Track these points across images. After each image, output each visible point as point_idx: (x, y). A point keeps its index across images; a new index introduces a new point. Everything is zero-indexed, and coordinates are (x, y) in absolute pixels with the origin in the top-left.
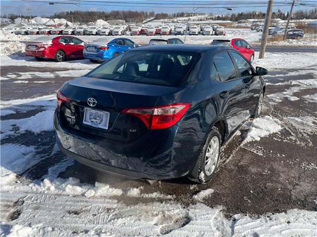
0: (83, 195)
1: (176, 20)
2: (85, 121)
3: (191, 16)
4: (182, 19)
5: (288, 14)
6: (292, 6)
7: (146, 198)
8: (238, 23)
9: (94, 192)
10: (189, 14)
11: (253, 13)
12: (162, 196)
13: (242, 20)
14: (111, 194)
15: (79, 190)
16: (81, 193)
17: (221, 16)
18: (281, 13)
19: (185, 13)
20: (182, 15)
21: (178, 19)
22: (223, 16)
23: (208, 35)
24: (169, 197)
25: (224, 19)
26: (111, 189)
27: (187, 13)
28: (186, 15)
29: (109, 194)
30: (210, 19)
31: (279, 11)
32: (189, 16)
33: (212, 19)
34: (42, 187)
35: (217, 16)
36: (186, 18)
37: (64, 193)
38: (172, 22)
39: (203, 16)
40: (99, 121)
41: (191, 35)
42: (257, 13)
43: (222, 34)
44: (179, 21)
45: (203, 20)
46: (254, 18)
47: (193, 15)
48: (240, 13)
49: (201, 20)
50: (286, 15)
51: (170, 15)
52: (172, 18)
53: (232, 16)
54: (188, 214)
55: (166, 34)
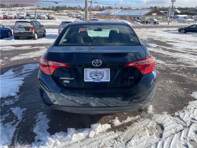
0: (88, 137)
1: (13, 9)
2: (86, 79)
3: (24, 6)
4: (17, 8)
5: (84, 8)
6: (91, 3)
7: (127, 123)
8: (58, 12)
9: (94, 132)
10: (22, 5)
11: (65, 7)
12: (133, 118)
13: (60, 11)
14: (106, 128)
15: (82, 135)
16: (85, 137)
17: (45, 8)
18: (81, 8)
19: (19, 4)
20: (17, 6)
21: (15, 8)
22: (47, 8)
23: (44, 19)
24: (137, 117)
25: (48, 9)
26: (103, 126)
27: (21, 5)
28: (20, 6)
29: (104, 129)
30: (39, 9)
31: (79, 6)
32: (23, 6)
33: (40, 9)
34: (48, 146)
35: (43, 7)
36: (21, 8)
37: (71, 142)
38: (11, 10)
39: (33, 7)
40: (100, 77)
41: (32, 19)
42: (67, 7)
43: (54, 19)
44: (16, 10)
45: (33, 10)
46: (66, 10)
47: (25, 6)
48: (57, 6)
49: (32, 10)
50: (83, 8)
51: (7, 5)
52: (9, 8)
53: (52, 8)
54: (157, 122)
55: (12, 19)
